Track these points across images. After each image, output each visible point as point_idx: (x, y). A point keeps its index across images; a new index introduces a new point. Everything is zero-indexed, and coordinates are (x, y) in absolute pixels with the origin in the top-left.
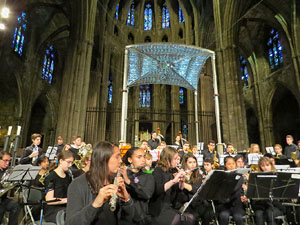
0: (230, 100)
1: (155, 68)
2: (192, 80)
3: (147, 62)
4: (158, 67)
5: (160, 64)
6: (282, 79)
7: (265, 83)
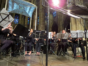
0: (41, 23)
1: (18, 8)
2: (30, 15)
3: (15, 5)
4: (19, 8)
5: (20, 7)
6: (55, 20)
7: (51, 21)
